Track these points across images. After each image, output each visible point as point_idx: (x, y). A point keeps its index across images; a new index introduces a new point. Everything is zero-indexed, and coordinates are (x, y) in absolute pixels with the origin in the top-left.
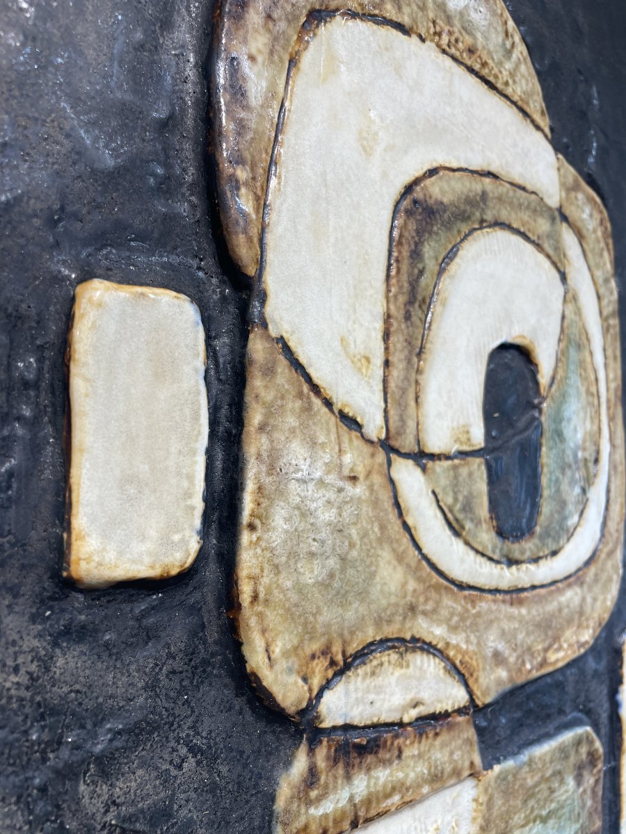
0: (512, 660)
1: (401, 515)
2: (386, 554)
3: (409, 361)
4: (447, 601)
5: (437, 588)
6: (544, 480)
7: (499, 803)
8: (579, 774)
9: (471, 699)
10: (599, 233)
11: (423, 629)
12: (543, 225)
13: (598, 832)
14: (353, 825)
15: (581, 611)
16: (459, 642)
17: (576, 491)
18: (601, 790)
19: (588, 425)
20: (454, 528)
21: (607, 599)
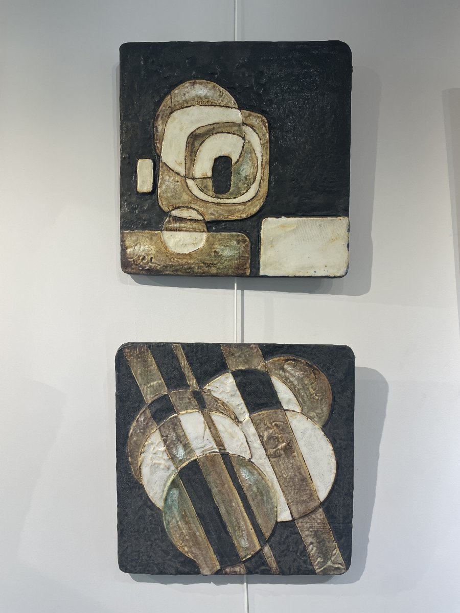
0: (216, 215)
1: (188, 188)
2: (184, 193)
3: (191, 163)
4: (199, 203)
5: (197, 200)
6: (232, 183)
7: (211, 239)
8: (238, 242)
9: (204, 219)
10: (261, 123)
11: (193, 206)
12: (235, 128)
13: (248, 257)
14: (176, 230)
15: (243, 210)
16: (201, 209)
17: (245, 185)
18: (249, 249)
19: (252, 171)
20: (202, 190)
21: (255, 209)
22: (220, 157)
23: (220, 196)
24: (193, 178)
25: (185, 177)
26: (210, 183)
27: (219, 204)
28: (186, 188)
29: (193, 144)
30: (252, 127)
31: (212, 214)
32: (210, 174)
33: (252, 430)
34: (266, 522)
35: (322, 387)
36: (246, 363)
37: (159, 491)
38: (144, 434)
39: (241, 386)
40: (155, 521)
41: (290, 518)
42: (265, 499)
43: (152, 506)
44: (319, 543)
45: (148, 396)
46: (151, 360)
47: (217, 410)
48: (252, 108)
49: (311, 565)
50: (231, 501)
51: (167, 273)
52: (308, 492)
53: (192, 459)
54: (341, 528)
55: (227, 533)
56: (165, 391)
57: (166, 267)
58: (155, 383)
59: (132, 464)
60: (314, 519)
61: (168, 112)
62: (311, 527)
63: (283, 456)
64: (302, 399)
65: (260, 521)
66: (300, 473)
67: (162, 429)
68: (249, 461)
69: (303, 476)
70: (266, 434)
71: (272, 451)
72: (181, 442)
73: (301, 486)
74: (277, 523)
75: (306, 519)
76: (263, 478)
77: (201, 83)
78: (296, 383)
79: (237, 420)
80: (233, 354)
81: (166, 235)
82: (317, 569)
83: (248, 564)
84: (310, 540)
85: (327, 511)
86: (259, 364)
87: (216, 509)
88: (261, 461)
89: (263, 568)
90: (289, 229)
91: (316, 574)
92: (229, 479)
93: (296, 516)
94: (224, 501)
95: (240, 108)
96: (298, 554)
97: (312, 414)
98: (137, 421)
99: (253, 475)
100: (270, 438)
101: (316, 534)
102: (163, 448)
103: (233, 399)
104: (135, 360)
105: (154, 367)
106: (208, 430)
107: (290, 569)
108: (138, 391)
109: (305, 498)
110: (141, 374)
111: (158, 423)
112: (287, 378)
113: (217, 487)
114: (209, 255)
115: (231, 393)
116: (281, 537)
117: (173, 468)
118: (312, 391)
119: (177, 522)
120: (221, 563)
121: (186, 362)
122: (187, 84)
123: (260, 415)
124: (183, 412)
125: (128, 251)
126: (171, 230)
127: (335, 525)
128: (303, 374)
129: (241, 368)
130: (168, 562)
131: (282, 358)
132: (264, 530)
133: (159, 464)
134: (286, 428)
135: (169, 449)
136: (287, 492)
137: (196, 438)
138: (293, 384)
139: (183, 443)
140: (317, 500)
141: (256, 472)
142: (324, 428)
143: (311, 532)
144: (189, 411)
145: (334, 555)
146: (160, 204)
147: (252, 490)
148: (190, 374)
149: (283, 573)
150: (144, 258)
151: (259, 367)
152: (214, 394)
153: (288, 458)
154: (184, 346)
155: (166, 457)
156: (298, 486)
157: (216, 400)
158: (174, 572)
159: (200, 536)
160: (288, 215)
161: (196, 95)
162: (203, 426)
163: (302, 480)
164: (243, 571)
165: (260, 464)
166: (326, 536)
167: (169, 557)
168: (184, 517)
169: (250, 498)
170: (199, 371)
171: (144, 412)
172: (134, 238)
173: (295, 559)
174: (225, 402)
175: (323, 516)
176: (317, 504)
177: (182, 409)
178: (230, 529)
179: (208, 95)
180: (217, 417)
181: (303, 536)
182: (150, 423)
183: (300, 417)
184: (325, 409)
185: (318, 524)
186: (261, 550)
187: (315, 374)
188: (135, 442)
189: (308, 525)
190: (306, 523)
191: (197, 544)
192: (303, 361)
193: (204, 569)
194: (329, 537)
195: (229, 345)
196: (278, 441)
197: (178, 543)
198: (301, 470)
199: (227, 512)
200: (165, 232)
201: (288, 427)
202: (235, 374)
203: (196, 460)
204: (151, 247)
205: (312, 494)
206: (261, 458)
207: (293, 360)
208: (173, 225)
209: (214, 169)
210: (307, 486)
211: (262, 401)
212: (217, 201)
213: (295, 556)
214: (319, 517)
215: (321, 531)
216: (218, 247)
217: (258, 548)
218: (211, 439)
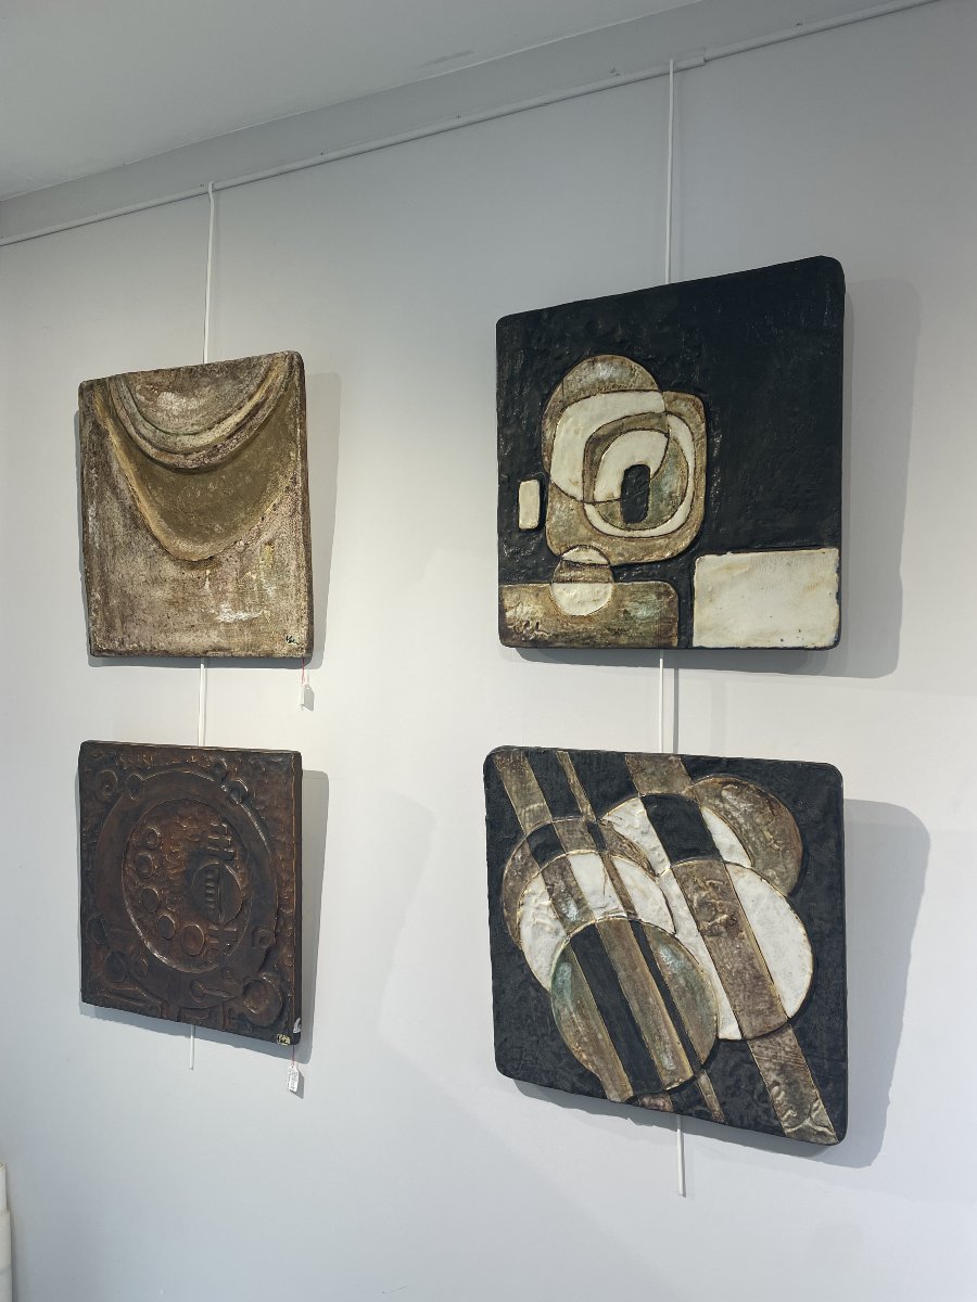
0: (627, 556)
1: (587, 518)
2: (582, 527)
3: (591, 480)
4: (601, 538)
5: (599, 535)
6: (649, 505)
7: (619, 592)
8: (659, 595)
9: (609, 563)
10: (693, 409)
11: (594, 544)
12: (654, 421)
13: (674, 619)
14: (571, 581)
15: (667, 546)
16: (606, 549)
17: (670, 507)
18: (676, 606)
19: (679, 484)
20: (606, 520)
21: (683, 545)
22: (633, 467)
23: (633, 526)
24: (594, 503)
25: (583, 501)
26: (618, 508)
27: (631, 539)
28: (584, 518)
29: (593, 452)
30: (679, 416)
31: (621, 555)
32: (617, 494)
33: (674, 889)
34: (701, 1036)
35: (784, 831)
36: (663, 784)
37: (546, 964)
38: (522, 878)
39: (655, 819)
40: (542, 1007)
41: (738, 1036)
42: (698, 998)
43: (538, 986)
44: (789, 1084)
45: (527, 825)
46: (529, 772)
47: (623, 854)
48: (678, 388)
49: (777, 1118)
50: (646, 995)
51: (557, 644)
52: (767, 998)
53: (589, 923)
54: (826, 1067)
55: (642, 1042)
56: (549, 819)
57: (557, 636)
58: (536, 806)
59: (509, 919)
60: (779, 1044)
61: (558, 409)
62: (775, 1057)
63: (725, 935)
64: (754, 847)
65: (691, 1033)
66: (753, 967)
67: (546, 873)
68: (673, 936)
69: (757, 971)
70: (695, 897)
71: (706, 925)
72: (572, 896)
73: (754, 986)
74: (718, 1041)
75: (766, 1042)
76: (694, 967)
77: (603, 361)
78: (742, 820)
79: (651, 871)
80: (643, 770)
81: (558, 589)
82: (788, 1127)
83: (676, 1097)
84: (773, 1077)
85: (801, 1035)
86: (683, 788)
87: (625, 1003)
88: (691, 939)
89: (699, 1108)
90: (737, 572)
91: (784, 1135)
92: (643, 960)
93: (749, 1034)
94: (636, 993)
95: (661, 390)
96: (755, 1097)
97: (770, 873)
98: (513, 859)
99: (679, 959)
100: (703, 903)
101: (782, 1069)
102: (547, 902)
103: (645, 838)
104: (508, 772)
105: (534, 783)
106: (609, 881)
107: (741, 1118)
108: (514, 818)
109: (762, 1007)
110: (517, 793)
111: (540, 864)
112: (727, 812)
113: (625, 970)
114: (617, 617)
115: (642, 829)
116: (727, 1063)
117: (563, 933)
118: (768, 835)
119: (571, 1013)
120: (634, 1087)
121: (576, 778)
122: (585, 364)
123: (685, 866)
124: (574, 852)
125: (509, 614)
126: (563, 582)
127: (816, 1060)
128: (753, 807)
129: (655, 791)
130: (561, 1071)
131: (719, 780)
132: (697, 1048)
133: (544, 924)
134: (727, 891)
135: (555, 904)
136: (732, 994)
137: (594, 893)
138: (738, 823)
139: (575, 897)
140: (782, 1014)
141: (682, 956)
142: (791, 897)
143: (774, 1064)
144: (582, 851)
145: (816, 1110)
146: (549, 543)
147: (677, 983)
148: (583, 796)
149: (731, 1123)
150: (527, 624)
151: (683, 793)
152: (617, 829)
153: (733, 939)
154: (573, 754)
155: (552, 916)
156: (749, 987)
157: (621, 837)
158: (568, 1086)
159: (604, 1039)
160: (737, 549)
161: (597, 379)
162: (603, 875)
163: (755, 978)
164: (668, 1106)
165: (690, 944)
166: (800, 1076)
167: (562, 1064)
168: (579, 1008)
169: (674, 994)
170: (595, 793)
171: (521, 846)
172: (515, 595)
173: (749, 1106)
174: (634, 841)
175: (794, 1042)
176: (782, 1020)
177: (572, 848)
178: (646, 1037)
179: (614, 375)
180: (622, 864)
181: (762, 1069)
182: (530, 864)
183: (750, 876)
184: (791, 866)
185: (787, 1053)
186: (694, 1079)
187: (771, 809)
188: (512, 889)
189: (770, 1053)
190: (767, 1048)
191: (599, 1051)
192: (752, 786)
193: (610, 1091)
194: (806, 1077)
195: (638, 756)
196: (716, 910)
197: (574, 1046)
198: (755, 960)
199: (641, 1010)
200: (555, 584)
201: (730, 891)
202: (647, 802)
203: (593, 925)
204: (537, 607)
205: (773, 1003)
206: (690, 934)
207: (736, 783)
208: (566, 575)
209: (624, 486)
210: (764, 988)
211: (690, 845)
212: (628, 534)
213: (749, 1099)
214: (787, 1042)
215: (792, 1066)
216: (629, 605)
217: (690, 1074)
218: (615, 896)
